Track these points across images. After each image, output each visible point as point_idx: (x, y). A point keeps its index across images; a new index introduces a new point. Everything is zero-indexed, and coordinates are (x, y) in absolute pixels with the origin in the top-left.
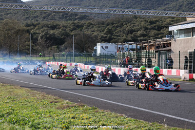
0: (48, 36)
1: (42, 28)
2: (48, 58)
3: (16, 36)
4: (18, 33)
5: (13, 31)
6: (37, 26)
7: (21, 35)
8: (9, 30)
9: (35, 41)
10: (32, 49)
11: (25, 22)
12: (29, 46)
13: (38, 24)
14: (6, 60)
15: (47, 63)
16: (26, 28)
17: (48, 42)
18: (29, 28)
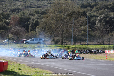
0: (108, 19)
1: (101, 9)
2: (108, 46)
3: (70, 19)
4: (72, 15)
5: (66, 14)
6: (95, 7)
7: (76, 18)
8: (62, 12)
9: (92, 25)
10: (89, 34)
11: (80, 3)
12: (85, 31)
13: (95, 5)
14: (58, 48)
15: (107, 52)
16: (82, 10)
17: (108, 26)
18: (85, 10)
